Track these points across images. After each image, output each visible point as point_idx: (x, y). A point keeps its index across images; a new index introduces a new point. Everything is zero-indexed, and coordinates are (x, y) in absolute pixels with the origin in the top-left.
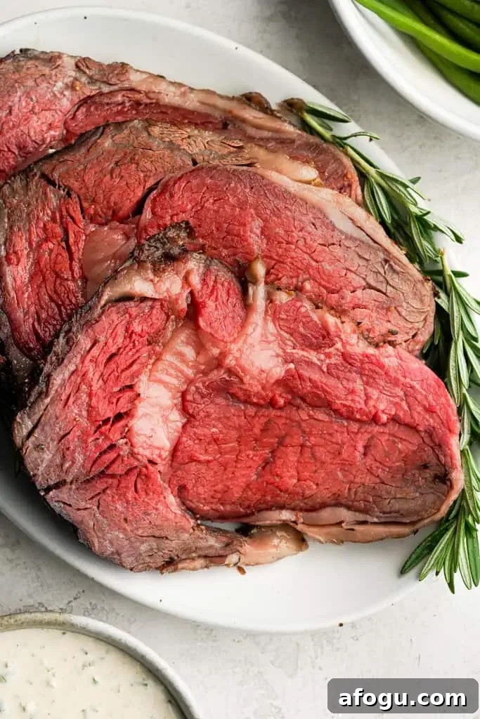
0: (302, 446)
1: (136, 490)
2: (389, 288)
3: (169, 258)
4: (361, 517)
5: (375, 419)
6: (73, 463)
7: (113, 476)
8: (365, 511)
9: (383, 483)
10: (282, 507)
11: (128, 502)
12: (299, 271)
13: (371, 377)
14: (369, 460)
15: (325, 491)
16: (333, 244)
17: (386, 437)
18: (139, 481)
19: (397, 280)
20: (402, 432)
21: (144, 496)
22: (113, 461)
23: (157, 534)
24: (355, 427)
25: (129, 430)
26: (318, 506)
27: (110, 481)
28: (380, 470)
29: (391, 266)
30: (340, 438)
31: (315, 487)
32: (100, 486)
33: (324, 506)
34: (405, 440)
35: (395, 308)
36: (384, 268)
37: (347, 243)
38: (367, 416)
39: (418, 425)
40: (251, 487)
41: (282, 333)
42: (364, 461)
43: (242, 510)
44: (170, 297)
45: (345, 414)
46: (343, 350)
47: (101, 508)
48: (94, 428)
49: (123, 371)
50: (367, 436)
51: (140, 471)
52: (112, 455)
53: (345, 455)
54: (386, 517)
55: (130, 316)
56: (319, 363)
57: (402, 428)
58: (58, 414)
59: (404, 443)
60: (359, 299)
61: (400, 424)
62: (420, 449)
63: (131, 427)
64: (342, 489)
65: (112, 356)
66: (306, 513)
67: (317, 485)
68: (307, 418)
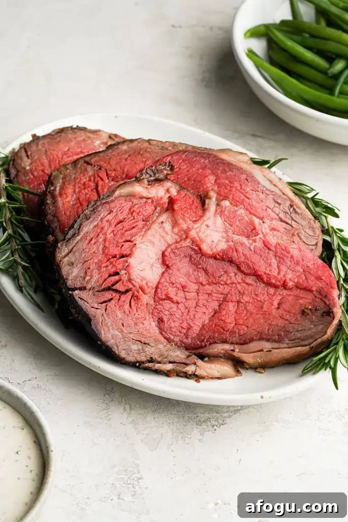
0: (238, 302)
1: (130, 306)
2: (293, 222)
3: (158, 181)
4: (276, 345)
5: (285, 286)
6: (91, 278)
7: (116, 291)
8: (279, 341)
9: (290, 323)
10: (225, 342)
11: (124, 312)
12: (238, 203)
13: (282, 258)
14: (281, 311)
15: (253, 331)
16: (258, 191)
17: (292, 297)
18: (132, 300)
19: (298, 217)
20: (302, 293)
21: (135, 312)
22: (117, 282)
23: (143, 340)
24: (272, 290)
25: (128, 266)
26: (248, 341)
27: (114, 294)
28: (288, 316)
29: (294, 209)
30: (262, 298)
31: (246, 329)
32: (108, 295)
33: (251, 340)
34: (304, 298)
35: (298, 234)
36: (290, 210)
37: (267, 192)
38: (279, 281)
39: (312, 287)
40: (205, 327)
41: (226, 223)
42: (278, 312)
43: (198, 342)
44: (157, 197)
45: (265, 280)
46: (264, 239)
47: (107, 312)
48: (106, 260)
49: (126, 231)
50: (280, 297)
51: (134, 293)
52: (117, 278)
53: (265, 308)
54: (292, 343)
55: (133, 203)
56: (248, 245)
57: (302, 291)
58: (84, 248)
59: (303, 299)
60: (274, 225)
61: (301, 289)
62: (314, 301)
63: (129, 263)
64: (264, 329)
65: (121, 222)
66: (240, 346)
67: (248, 327)
68: (241, 281)
